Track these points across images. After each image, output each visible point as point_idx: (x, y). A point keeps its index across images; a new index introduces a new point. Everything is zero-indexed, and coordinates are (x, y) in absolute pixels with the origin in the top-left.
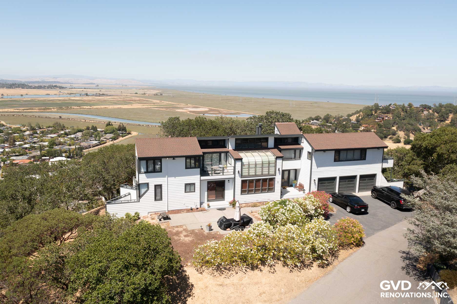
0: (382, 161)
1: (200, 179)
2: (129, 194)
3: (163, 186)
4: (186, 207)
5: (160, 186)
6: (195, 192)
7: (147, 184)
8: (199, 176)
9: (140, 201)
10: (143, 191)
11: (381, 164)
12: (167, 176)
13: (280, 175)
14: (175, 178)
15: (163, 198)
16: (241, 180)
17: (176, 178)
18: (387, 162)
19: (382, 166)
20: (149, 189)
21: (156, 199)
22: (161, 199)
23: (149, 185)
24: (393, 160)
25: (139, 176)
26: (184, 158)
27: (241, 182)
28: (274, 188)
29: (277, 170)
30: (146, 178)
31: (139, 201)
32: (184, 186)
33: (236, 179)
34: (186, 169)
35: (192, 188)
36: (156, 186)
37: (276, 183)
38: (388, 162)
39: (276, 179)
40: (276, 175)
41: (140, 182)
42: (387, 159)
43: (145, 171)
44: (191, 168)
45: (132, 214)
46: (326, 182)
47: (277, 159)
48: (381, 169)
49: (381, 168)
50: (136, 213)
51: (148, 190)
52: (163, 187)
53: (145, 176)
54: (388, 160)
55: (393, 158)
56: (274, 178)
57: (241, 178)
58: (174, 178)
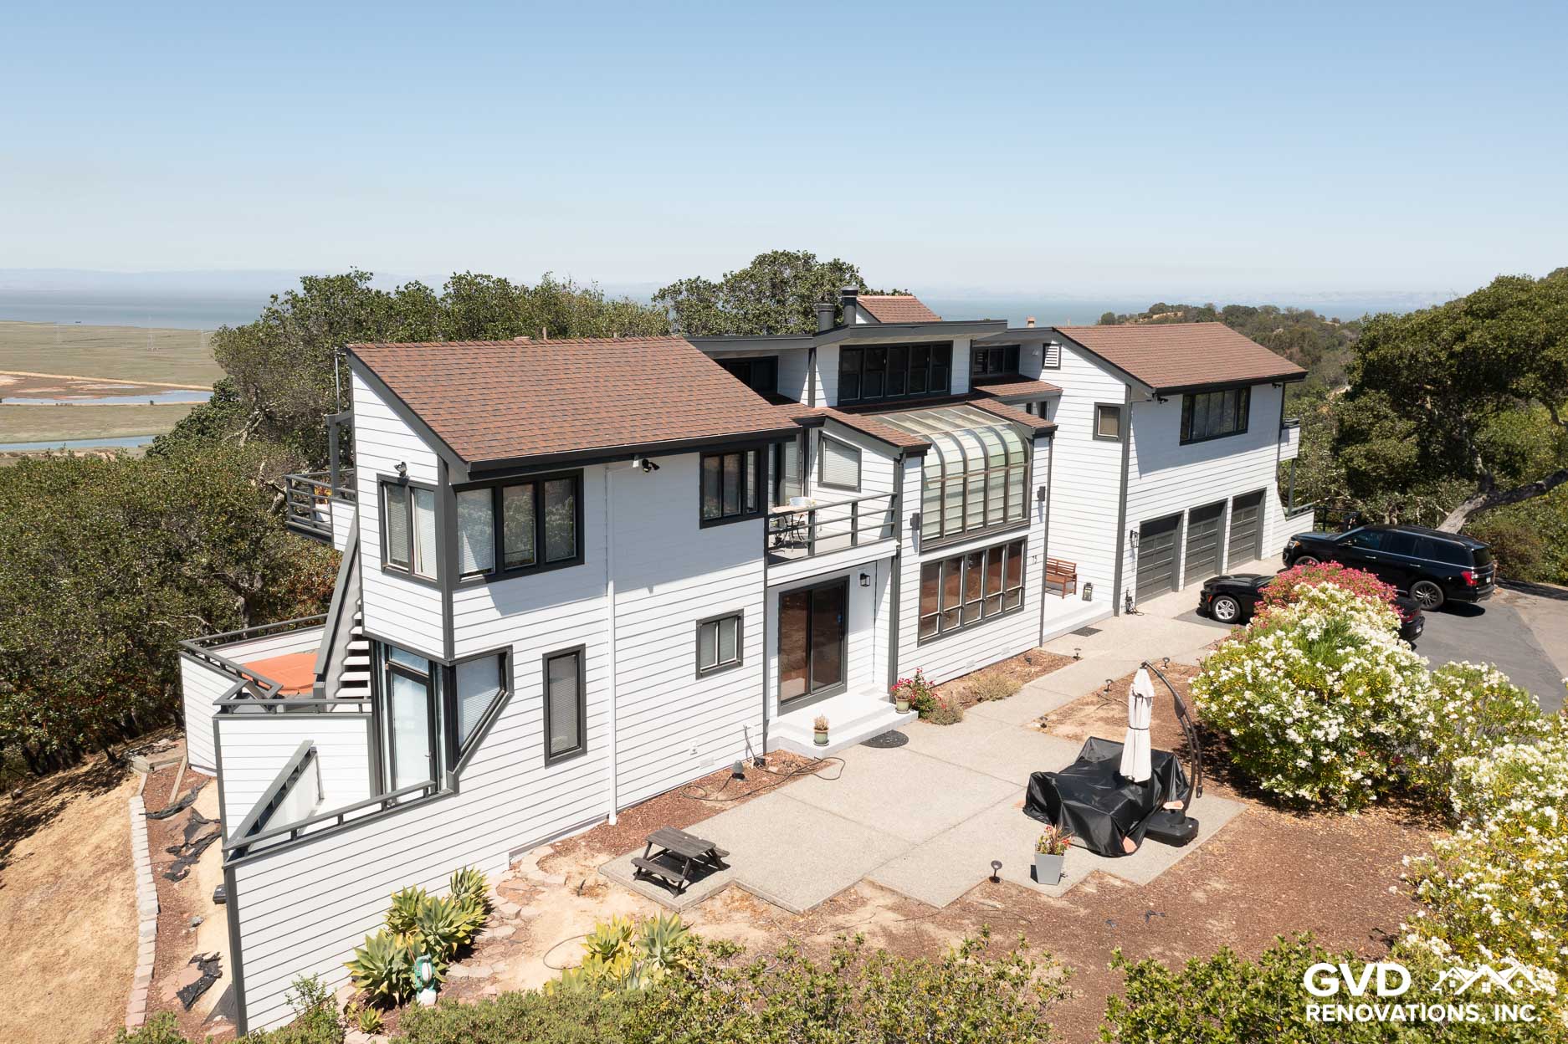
0: (1280, 436)
1: (766, 581)
2: (310, 755)
3: (589, 653)
4: (705, 764)
5: (576, 654)
6: (740, 664)
7: (502, 658)
8: (760, 564)
9: (463, 787)
10: (472, 709)
11: (1277, 446)
12: (611, 585)
13: (1041, 522)
14: (651, 591)
15: (590, 734)
16: (918, 567)
17: (657, 589)
18: (1287, 440)
19: (1279, 453)
20: (512, 692)
21: (554, 750)
22: (579, 746)
23: (517, 659)
24: (1298, 429)
25: (457, 608)
26: (695, 458)
27: (918, 576)
28: (1023, 589)
29: (1035, 497)
30: (496, 614)
31: (455, 790)
32: (693, 636)
33: (904, 562)
34: (701, 528)
35: (730, 639)
36: (549, 659)
37: (1029, 561)
38: (1291, 436)
39: (1030, 546)
40: (1028, 527)
41: (461, 650)
42: (1288, 428)
43: (489, 563)
44: (723, 520)
45: (439, 890)
46: (1157, 536)
47: (1036, 441)
48: (1275, 469)
49: (1275, 463)
50: (460, 881)
51: (509, 698)
52: (589, 665)
53: (490, 602)
54: (1291, 431)
55: (1297, 422)
56: (1023, 541)
57: (922, 553)
58: (644, 592)
